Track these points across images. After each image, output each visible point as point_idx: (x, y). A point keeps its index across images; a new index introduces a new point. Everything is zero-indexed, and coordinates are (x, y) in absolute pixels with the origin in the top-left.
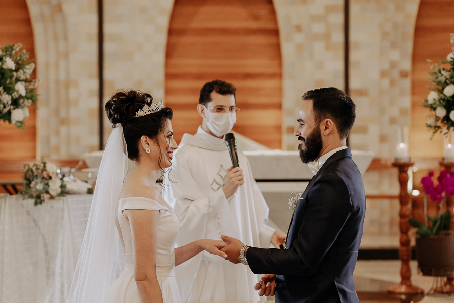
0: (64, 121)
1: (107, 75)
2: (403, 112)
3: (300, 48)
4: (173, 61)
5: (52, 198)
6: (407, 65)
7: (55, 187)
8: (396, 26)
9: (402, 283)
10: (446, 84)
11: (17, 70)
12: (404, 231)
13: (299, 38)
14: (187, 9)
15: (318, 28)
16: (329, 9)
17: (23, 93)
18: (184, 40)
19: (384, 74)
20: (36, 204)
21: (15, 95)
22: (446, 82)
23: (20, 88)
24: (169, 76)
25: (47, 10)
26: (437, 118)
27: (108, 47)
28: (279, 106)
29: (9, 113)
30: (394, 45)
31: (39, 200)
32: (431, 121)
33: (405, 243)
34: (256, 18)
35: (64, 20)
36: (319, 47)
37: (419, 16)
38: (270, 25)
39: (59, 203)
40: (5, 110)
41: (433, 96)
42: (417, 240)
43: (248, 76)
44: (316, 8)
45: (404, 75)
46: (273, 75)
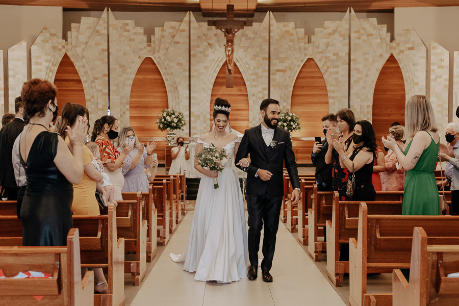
1: (191, 110)
3: (254, 101)
8: (285, 95)
13: (254, 98)
14: (217, 88)
16: (264, 89)
23: (183, 122)
25: (173, 89)
27: (192, 100)
28: (248, 120)
34: (240, 91)
35: (178, 93)
37: (293, 91)
38: (245, 93)
43: (238, 110)
44: (260, 89)
46: (246, 110)
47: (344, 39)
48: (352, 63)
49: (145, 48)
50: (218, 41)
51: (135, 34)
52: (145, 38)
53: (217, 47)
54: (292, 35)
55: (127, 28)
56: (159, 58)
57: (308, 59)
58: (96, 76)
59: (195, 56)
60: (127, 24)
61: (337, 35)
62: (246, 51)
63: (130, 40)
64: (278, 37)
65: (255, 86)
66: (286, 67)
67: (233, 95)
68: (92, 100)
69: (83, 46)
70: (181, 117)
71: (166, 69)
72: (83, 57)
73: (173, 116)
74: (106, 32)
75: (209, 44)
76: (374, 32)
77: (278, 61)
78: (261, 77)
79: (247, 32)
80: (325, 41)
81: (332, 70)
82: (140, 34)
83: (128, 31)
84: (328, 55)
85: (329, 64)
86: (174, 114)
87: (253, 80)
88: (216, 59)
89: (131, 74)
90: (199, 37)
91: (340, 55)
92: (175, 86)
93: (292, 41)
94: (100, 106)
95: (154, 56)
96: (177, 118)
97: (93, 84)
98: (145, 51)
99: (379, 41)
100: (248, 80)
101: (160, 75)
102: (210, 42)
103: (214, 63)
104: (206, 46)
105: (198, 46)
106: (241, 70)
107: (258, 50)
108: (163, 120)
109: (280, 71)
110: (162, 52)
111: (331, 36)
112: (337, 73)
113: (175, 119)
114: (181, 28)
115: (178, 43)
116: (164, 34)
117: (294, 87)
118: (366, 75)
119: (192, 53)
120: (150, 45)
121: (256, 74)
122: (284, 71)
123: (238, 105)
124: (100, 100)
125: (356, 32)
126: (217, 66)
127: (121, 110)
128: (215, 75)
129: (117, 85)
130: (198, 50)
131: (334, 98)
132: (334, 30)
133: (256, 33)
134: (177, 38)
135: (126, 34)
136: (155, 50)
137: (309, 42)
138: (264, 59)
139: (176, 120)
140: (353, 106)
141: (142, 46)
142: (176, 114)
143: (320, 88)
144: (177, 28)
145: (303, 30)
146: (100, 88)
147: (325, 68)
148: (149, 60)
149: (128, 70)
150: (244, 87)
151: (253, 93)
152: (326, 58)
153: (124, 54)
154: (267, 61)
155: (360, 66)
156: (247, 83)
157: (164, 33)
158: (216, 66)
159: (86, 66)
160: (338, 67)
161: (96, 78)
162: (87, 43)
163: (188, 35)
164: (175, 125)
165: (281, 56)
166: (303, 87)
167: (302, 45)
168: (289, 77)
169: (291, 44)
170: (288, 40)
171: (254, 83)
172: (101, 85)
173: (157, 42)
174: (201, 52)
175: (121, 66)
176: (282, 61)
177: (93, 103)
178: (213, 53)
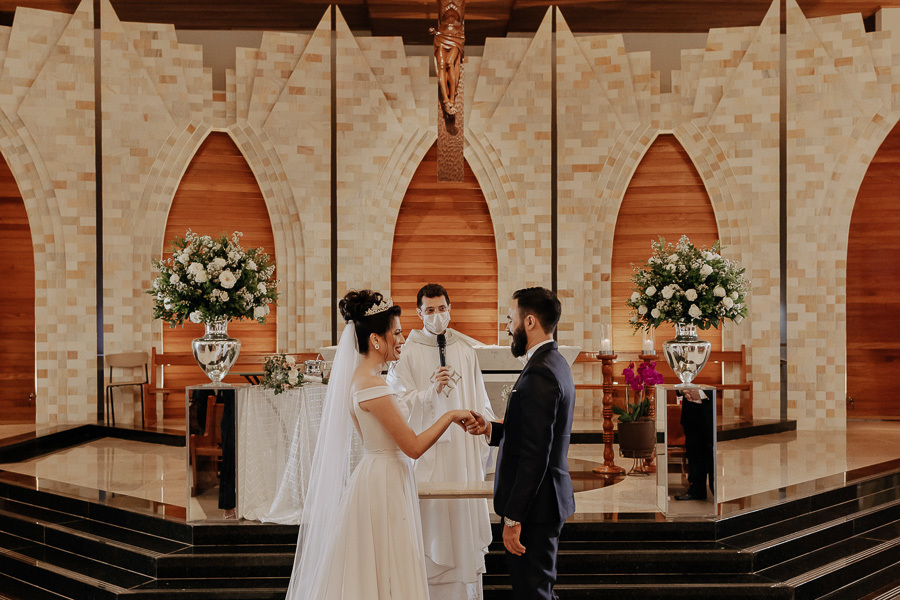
0: (299, 319)
1: (339, 278)
2: (604, 311)
3: (512, 253)
4: (398, 265)
5: (291, 387)
6: (607, 269)
7: (293, 377)
8: (598, 234)
9: (605, 464)
10: (647, 285)
11: (258, 272)
12: (607, 417)
13: (512, 244)
14: (413, 219)
15: (529, 236)
16: (539, 219)
17: (264, 292)
18: (409, 246)
19: (587, 277)
20: (276, 393)
21: (257, 294)
22: (647, 283)
23: (262, 288)
24: (394, 278)
25: (286, 220)
26: (639, 316)
27: (340, 251)
28: (495, 306)
29: (252, 310)
30: (596, 252)
31: (279, 389)
32: (634, 319)
33: (608, 428)
34: (473, 227)
35: (301, 230)
36: (530, 252)
37: (618, 226)
38: (485, 234)
39: (296, 392)
40: (248, 308)
41: (635, 296)
42: (619, 425)
43: (466, 278)
44: (528, 218)
45: (605, 278)
46: (488, 278)
47: (767, 74)
48: (790, 142)
49: (206, 103)
50: (413, 88)
51: (178, 62)
52: (208, 78)
53: (411, 105)
54: (616, 69)
55: (155, 45)
56: (249, 131)
57: (661, 137)
58: (61, 177)
59: (349, 127)
60: (155, 35)
61: (745, 66)
62: (491, 114)
63: (163, 80)
64: (578, 77)
65: (516, 211)
66: (602, 158)
67: (455, 239)
68: (49, 247)
69: (19, 90)
70: (252, 265)
71: (267, 162)
72: (21, 122)
73: (220, 262)
74: (91, 53)
75: (385, 94)
76: (856, 52)
77: (578, 142)
78: (532, 186)
79: (492, 64)
80: (711, 82)
81: (733, 162)
82: (191, 64)
83: (158, 53)
84: (719, 120)
85: (723, 146)
86: (222, 254)
87: (511, 195)
88: (408, 136)
89: (165, 174)
90: (360, 77)
91: (755, 119)
92: (292, 211)
93: (617, 85)
94: (72, 266)
95: (234, 126)
96: (233, 270)
97: (51, 202)
98: (208, 112)
99: (872, 76)
100: (494, 196)
101: (255, 182)
102: (388, 91)
103: (401, 148)
104: (380, 100)
105: (358, 102)
106: (475, 168)
107: (523, 111)
108: (175, 279)
109: (584, 168)
110: (256, 115)
111: (729, 70)
112: (748, 170)
113: (228, 273)
114: (309, 50)
115: (300, 91)
116: (261, 64)
117: (621, 215)
118: (834, 176)
119: (340, 119)
120: (223, 98)
121: (519, 178)
122: (594, 169)
123: (466, 266)
124: (71, 248)
125: (800, 54)
126: (410, 158)
127: (135, 276)
128: (406, 182)
129: (125, 206)
130: (357, 110)
131: (738, 241)
132: (735, 52)
133: (518, 66)
134: (298, 78)
135: (151, 61)
136: (235, 110)
137: (665, 88)
138: (539, 136)
139: (228, 279)
140: (796, 263)
141: (198, 99)
142: (231, 255)
143: (692, 217)
144: (297, 50)
145: (647, 54)
146: (72, 212)
147: (711, 159)
148: (219, 141)
149: (158, 165)
150: (483, 216)
151: (507, 231)
152: (715, 129)
153: (146, 118)
154: (548, 144)
155: (816, 151)
156: (492, 205)
157: (260, 61)
158: (406, 156)
159: (31, 148)
160: (749, 154)
161: (61, 185)
162: (31, 83)
163: (329, 69)
164: (225, 297)
165: (587, 126)
166: (645, 215)
167: (645, 96)
168: (610, 186)
169: (614, 94)
170: (605, 85)
171: (512, 203)
172: (75, 205)
173: (241, 89)
174: (365, 118)
175: (134, 152)
176: (589, 141)
177: (53, 257)
178: (400, 120)
